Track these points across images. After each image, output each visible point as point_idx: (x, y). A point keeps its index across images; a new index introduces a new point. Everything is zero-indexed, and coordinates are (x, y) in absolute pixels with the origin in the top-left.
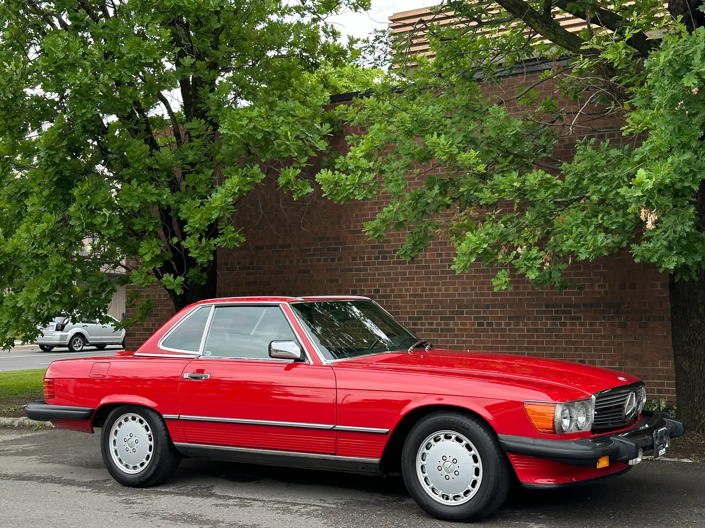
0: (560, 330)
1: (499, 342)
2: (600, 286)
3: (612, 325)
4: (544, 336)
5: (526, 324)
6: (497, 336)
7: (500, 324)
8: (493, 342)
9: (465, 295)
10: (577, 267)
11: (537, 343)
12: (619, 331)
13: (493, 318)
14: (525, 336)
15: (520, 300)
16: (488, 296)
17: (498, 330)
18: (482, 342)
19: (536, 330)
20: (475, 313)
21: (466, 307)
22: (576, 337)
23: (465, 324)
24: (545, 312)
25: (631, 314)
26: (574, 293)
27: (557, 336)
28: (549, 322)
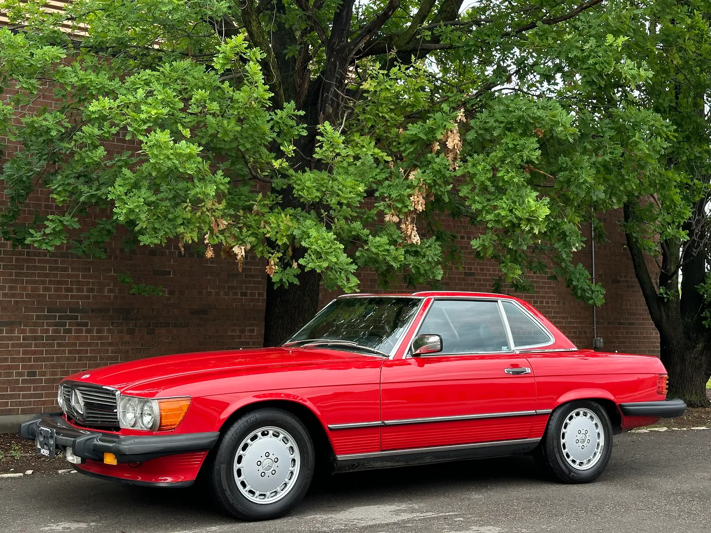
0: (64, 338)
2: (110, 291)
3: (121, 332)
4: (44, 345)
5: (24, 331)
10: (86, 268)
11: (35, 352)
12: (127, 338)
14: (21, 345)
15: (16, 302)
19: (35, 338)
22: (81, 345)
24: (47, 317)
25: (140, 320)
26: (81, 297)
27: (59, 345)
28: (51, 328)
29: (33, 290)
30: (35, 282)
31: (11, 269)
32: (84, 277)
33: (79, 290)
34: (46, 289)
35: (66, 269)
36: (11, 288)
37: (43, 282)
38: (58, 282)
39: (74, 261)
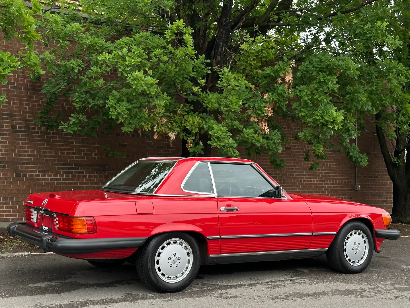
0: (71, 180)
1: (31, 187)
2: (96, 155)
3: (101, 177)
4: (61, 183)
5: (50, 176)
6: (29, 183)
7: (32, 175)
8: (26, 187)
9: (7, 155)
10: (83, 142)
11: (56, 187)
12: (104, 180)
13: (27, 171)
14: (49, 183)
15: (47, 160)
16: (25, 156)
17: (31, 179)
18: (18, 187)
19: (57, 180)
20: (14, 167)
21: (7, 163)
22: (80, 183)
23: (6, 175)
24: (63, 168)
25: (111, 170)
26: (80, 158)
27: (69, 183)
28: (65, 174)
29: (56, 153)
30: (57, 149)
31: (44, 142)
32: (82, 147)
33: (79, 154)
34: (62, 153)
35: (72, 142)
36: (44, 152)
37: (61, 149)
38: (69, 149)
39: (77, 138)
